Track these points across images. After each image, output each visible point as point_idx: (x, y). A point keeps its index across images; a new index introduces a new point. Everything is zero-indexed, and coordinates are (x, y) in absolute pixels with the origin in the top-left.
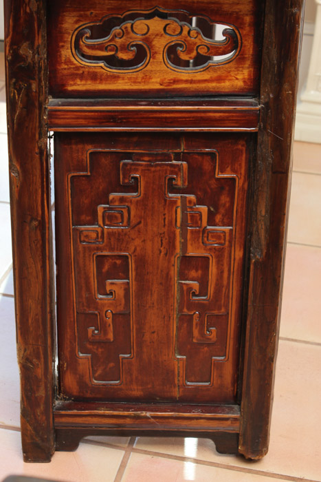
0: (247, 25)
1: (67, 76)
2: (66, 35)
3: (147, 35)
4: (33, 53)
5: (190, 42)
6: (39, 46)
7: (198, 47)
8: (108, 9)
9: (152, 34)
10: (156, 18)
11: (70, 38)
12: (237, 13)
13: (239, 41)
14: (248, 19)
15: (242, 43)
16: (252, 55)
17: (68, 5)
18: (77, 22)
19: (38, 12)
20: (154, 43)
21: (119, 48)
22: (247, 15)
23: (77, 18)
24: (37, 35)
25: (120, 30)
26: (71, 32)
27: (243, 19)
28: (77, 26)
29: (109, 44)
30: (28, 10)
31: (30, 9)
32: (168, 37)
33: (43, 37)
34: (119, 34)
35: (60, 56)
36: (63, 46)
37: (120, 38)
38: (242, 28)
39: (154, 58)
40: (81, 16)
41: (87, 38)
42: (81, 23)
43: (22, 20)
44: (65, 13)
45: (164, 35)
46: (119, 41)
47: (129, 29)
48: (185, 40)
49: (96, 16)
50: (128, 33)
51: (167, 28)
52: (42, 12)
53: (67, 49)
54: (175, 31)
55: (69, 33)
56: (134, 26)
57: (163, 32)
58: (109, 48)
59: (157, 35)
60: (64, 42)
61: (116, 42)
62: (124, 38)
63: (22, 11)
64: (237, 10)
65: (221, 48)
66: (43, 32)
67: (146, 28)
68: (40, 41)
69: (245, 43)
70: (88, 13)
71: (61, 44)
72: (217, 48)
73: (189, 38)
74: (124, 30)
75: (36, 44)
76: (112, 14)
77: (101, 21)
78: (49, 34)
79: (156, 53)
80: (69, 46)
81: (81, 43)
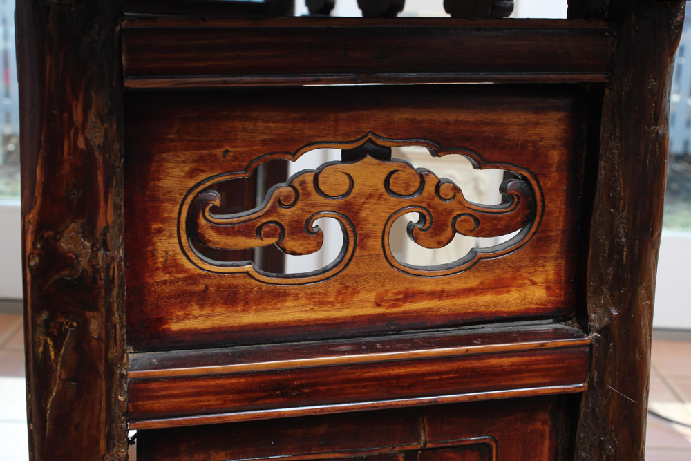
0: (553, 170)
1: (169, 297)
2: (168, 206)
3: (349, 198)
5: (440, 209)
6: (107, 228)
7: (455, 218)
8: (264, 142)
9: (360, 196)
10: (369, 159)
11: (175, 212)
12: (535, 143)
13: (539, 203)
14: (555, 156)
15: (543, 207)
16: (564, 232)
17: (171, 136)
18: (191, 174)
19: (105, 148)
20: (363, 214)
21: (287, 229)
22: (554, 147)
23: (193, 165)
24: (102, 203)
25: (290, 189)
26: (180, 198)
27: (546, 156)
28: (192, 183)
29: (265, 221)
30: (81, 144)
31: (86, 140)
32: (393, 199)
33: (116, 207)
34: (287, 197)
35: (153, 254)
36: (159, 231)
37: (291, 206)
38: (544, 175)
39: (363, 247)
40: (202, 159)
41: (215, 210)
42: (203, 176)
43: (66, 168)
44: (164, 155)
45: (386, 195)
46: (287, 213)
47: (311, 187)
48: (429, 205)
49: (235, 158)
50: (307, 195)
51: (392, 181)
52: (116, 146)
53: (170, 236)
54: (408, 185)
55: (173, 201)
56: (320, 179)
57: (382, 189)
58: (265, 229)
59: (370, 196)
60: (163, 221)
61: (279, 215)
62: (299, 205)
63: (66, 147)
64: (534, 138)
65: (501, 219)
66: (117, 197)
67: (347, 181)
68: (109, 216)
69: (551, 206)
70: (219, 152)
71: (155, 226)
72: (495, 219)
73: (437, 200)
74: (299, 188)
75: (101, 223)
76: (272, 153)
77: (246, 170)
78: (129, 202)
79: (367, 236)
80: (175, 229)
81: (202, 221)
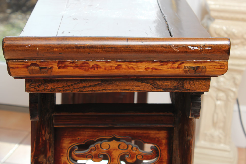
0: (164, 144)
2: (65, 150)
3: (109, 150)
4: (46, 160)
5: (133, 153)
6: (49, 157)
7: (137, 156)
8: (88, 136)
9: (112, 149)
10: (114, 141)
11: (67, 151)
12: (158, 138)
13: (160, 153)
14: (164, 141)
15: (161, 154)
16: (167, 160)
17: (66, 135)
18: (70, 143)
19: (50, 138)
20: (113, 154)
21: (93, 156)
22: (163, 139)
23: (71, 141)
24: (48, 151)
25: (94, 147)
26: (67, 148)
27: (161, 141)
28: (70, 145)
29: (88, 154)
30: (44, 139)
31: (45, 138)
32: (120, 150)
33: (52, 152)
34: (94, 149)
35: (61, 161)
36: (63, 156)
37: (94, 151)
38: (161, 146)
39: (113, 161)
40: (73, 140)
41: (76, 151)
42: (73, 144)
43: (41, 144)
44: (64, 139)
45: (118, 149)
46: (93, 153)
47: (99, 147)
48: (130, 152)
49: (81, 140)
50: (98, 148)
51: (120, 146)
52: (52, 139)
53: (65, 157)
54: (124, 147)
55: (66, 149)
56: (102, 145)
57: (117, 148)
58: (88, 156)
59: (114, 149)
60: (63, 153)
61: (92, 153)
62: (97, 151)
63: (41, 140)
64: (158, 137)
65: (149, 156)
66: (52, 149)
67: (108, 146)
68: (50, 154)
69: (163, 154)
70: (77, 138)
71: (62, 154)
72: (147, 156)
73: (132, 151)
74: (96, 147)
76: (90, 139)
77: (84, 142)
78: (55, 149)
79: (114, 159)
80: (66, 155)
81: (73, 154)
